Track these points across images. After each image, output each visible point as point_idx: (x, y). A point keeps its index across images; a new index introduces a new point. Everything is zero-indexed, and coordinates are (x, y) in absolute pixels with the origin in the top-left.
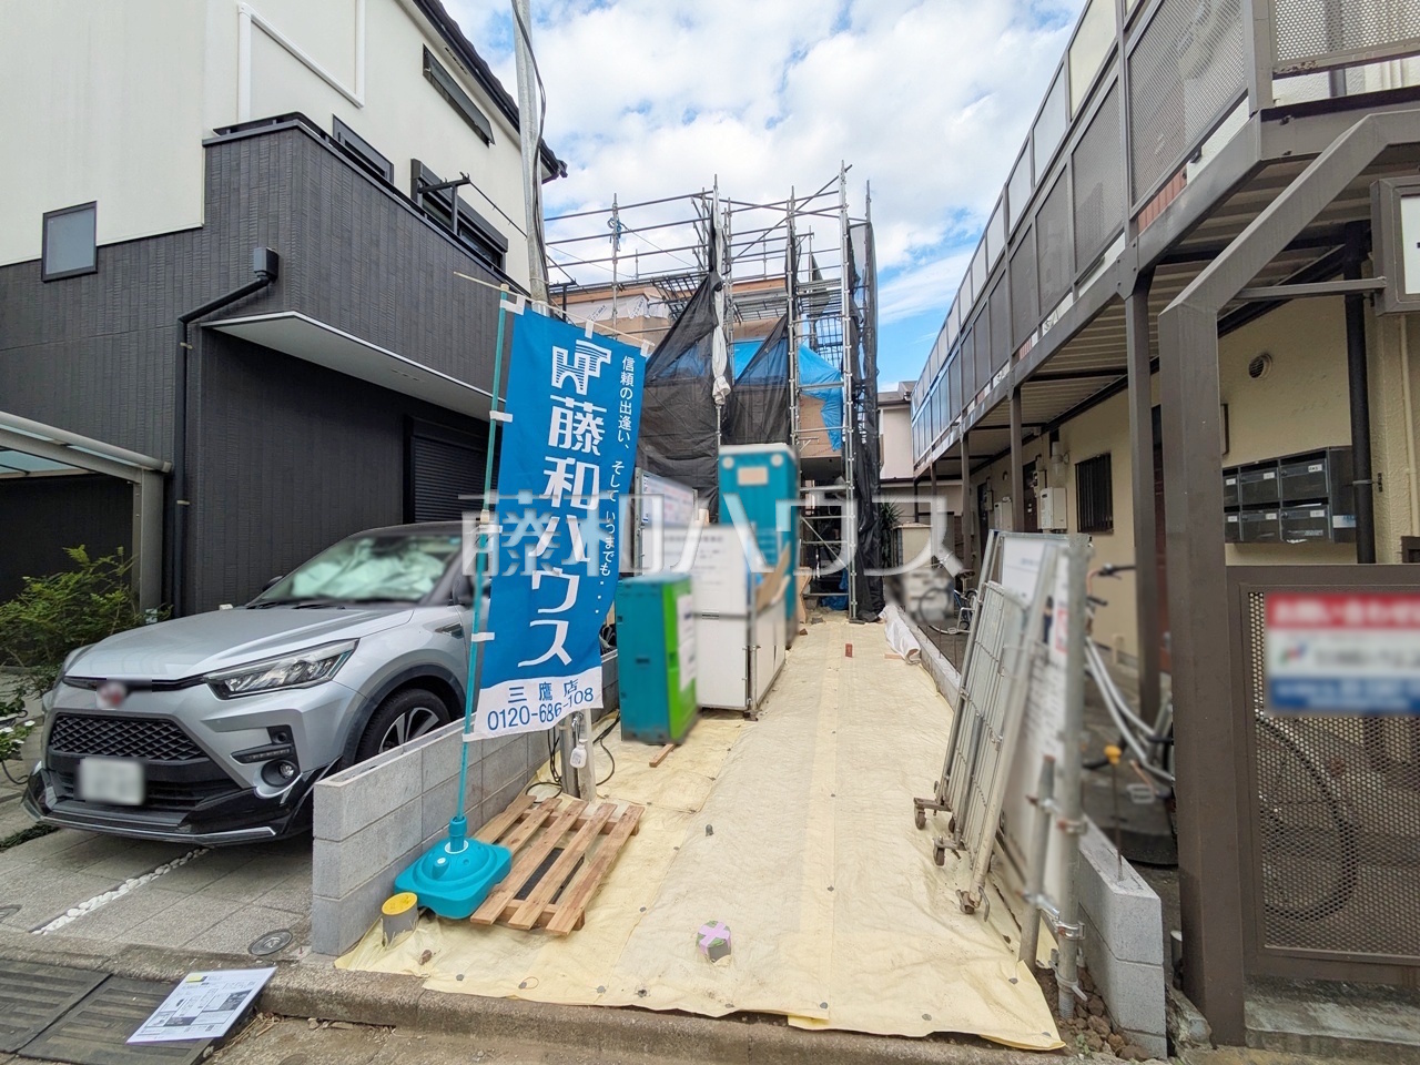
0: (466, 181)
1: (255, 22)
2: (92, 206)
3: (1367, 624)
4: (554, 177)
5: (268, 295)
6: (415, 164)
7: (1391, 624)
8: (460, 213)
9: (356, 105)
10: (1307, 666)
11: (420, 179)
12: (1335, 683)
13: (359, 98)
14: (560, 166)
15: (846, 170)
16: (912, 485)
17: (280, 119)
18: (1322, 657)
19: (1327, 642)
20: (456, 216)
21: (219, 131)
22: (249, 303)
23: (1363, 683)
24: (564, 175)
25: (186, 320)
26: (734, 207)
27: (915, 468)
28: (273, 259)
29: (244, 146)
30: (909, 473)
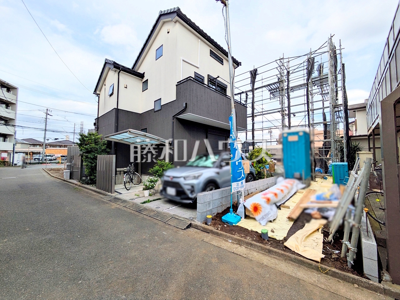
0: (218, 77)
1: (183, 60)
2: (160, 99)
4: (238, 66)
5: (185, 110)
6: (208, 75)
8: (217, 83)
9: (198, 68)
11: (209, 78)
13: (198, 66)
14: (240, 63)
15: (332, 37)
16: (367, 137)
17: (187, 78)
20: (216, 84)
21: (178, 83)
22: (183, 112)
24: (241, 65)
25: (173, 116)
26: (290, 59)
27: (368, 131)
28: (186, 104)
29: (182, 85)
30: (366, 133)
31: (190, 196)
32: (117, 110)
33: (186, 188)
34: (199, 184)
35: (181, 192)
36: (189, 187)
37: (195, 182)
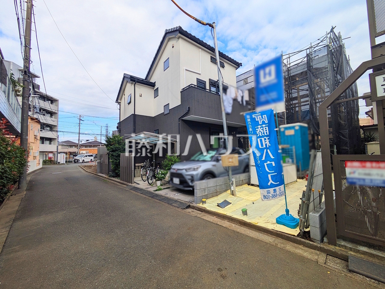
1: (186, 70)
2: (169, 104)
3: (372, 167)
4: (239, 67)
5: (188, 113)
6: (209, 79)
7: (379, 168)
10: (356, 175)
11: (211, 82)
12: (364, 180)
13: (200, 73)
14: (240, 64)
17: (189, 86)
18: (359, 174)
19: (361, 171)
21: (182, 90)
22: (186, 115)
23: (371, 180)
24: (241, 66)
25: (179, 119)
28: (189, 107)
29: (185, 91)
31: (190, 184)
32: (134, 116)
33: (188, 178)
34: (197, 175)
35: (183, 182)
36: (190, 177)
37: (194, 173)
